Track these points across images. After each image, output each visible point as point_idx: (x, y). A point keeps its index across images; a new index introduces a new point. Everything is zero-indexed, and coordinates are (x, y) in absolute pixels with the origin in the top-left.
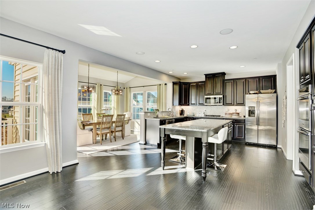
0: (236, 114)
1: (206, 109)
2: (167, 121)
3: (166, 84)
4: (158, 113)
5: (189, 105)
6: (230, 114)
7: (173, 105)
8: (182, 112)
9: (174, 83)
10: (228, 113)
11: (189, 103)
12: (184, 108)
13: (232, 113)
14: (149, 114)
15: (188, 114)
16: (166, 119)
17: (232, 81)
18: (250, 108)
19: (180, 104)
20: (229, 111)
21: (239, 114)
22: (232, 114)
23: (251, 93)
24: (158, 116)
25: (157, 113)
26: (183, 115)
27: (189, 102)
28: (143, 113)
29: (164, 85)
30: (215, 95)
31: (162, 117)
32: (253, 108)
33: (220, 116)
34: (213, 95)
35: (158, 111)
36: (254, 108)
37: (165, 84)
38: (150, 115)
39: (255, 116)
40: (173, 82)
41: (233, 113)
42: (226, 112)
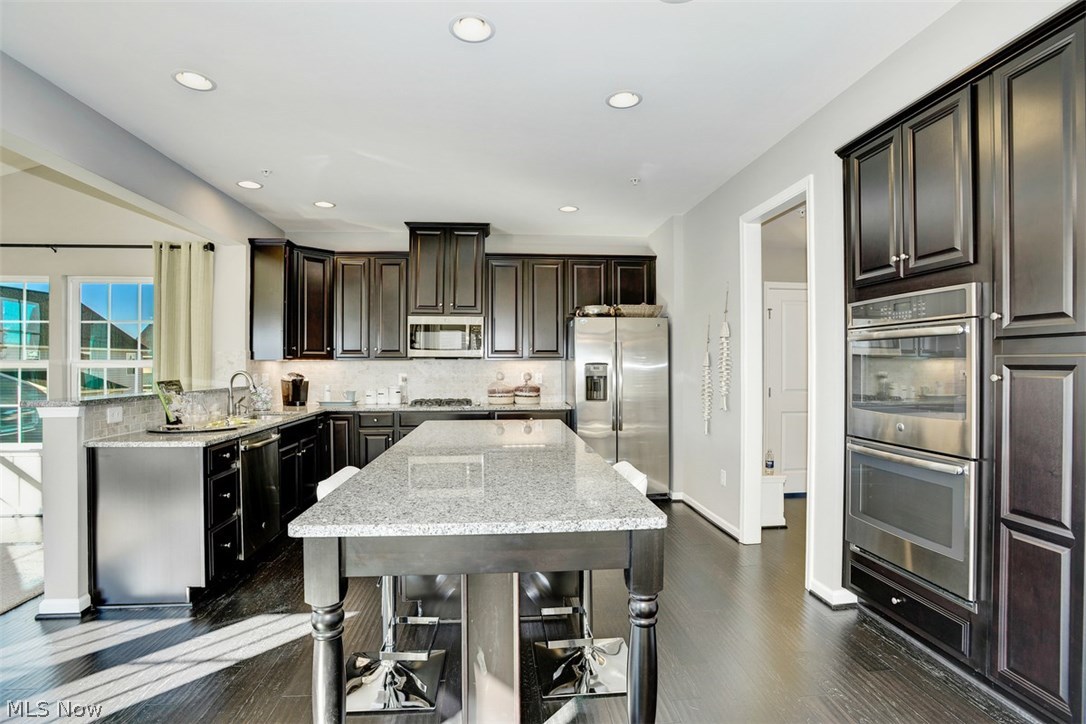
0: (530, 391)
1: (405, 375)
2: (242, 448)
3: (210, 247)
4: (177, 402)
5: (330, 356)
6: (508, 392)
7: (252, 358)
8: (296, 392)
9: (257, 248)
10: (501, 388)
11: (332, 349)
12: (307, 369)
13: (513, 386)
14: (114, 414)
15: (327, 400)
16: (233, 435)
17: (518, 263)
18: (592, 367)
19: (291, 351)
20: (502, 379)
21: (537, 390)
22: (515, 392)
23: (591, 312)
24: (178, 421)
25: (169, 401)
26: (303, 404)
27: (331, 343)
28: (74, 412)
29: (198, 250)
30: (452, 314)
31: (209, 426)
32: (601, 367)
33: (468, 402)
34: (442, 314)
35: (179, 390)
36: (605, 369)
37: (205, 247)
38: (119, 418)
39: (605, 399)
40: (252, 241)
41: (517, 389)
42: (494, 384)
